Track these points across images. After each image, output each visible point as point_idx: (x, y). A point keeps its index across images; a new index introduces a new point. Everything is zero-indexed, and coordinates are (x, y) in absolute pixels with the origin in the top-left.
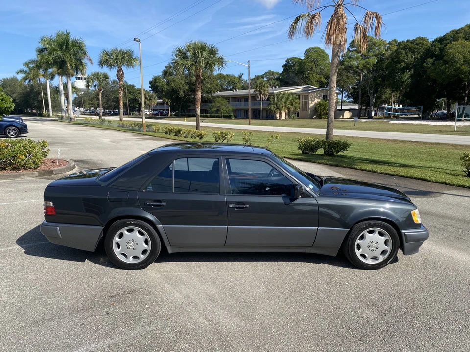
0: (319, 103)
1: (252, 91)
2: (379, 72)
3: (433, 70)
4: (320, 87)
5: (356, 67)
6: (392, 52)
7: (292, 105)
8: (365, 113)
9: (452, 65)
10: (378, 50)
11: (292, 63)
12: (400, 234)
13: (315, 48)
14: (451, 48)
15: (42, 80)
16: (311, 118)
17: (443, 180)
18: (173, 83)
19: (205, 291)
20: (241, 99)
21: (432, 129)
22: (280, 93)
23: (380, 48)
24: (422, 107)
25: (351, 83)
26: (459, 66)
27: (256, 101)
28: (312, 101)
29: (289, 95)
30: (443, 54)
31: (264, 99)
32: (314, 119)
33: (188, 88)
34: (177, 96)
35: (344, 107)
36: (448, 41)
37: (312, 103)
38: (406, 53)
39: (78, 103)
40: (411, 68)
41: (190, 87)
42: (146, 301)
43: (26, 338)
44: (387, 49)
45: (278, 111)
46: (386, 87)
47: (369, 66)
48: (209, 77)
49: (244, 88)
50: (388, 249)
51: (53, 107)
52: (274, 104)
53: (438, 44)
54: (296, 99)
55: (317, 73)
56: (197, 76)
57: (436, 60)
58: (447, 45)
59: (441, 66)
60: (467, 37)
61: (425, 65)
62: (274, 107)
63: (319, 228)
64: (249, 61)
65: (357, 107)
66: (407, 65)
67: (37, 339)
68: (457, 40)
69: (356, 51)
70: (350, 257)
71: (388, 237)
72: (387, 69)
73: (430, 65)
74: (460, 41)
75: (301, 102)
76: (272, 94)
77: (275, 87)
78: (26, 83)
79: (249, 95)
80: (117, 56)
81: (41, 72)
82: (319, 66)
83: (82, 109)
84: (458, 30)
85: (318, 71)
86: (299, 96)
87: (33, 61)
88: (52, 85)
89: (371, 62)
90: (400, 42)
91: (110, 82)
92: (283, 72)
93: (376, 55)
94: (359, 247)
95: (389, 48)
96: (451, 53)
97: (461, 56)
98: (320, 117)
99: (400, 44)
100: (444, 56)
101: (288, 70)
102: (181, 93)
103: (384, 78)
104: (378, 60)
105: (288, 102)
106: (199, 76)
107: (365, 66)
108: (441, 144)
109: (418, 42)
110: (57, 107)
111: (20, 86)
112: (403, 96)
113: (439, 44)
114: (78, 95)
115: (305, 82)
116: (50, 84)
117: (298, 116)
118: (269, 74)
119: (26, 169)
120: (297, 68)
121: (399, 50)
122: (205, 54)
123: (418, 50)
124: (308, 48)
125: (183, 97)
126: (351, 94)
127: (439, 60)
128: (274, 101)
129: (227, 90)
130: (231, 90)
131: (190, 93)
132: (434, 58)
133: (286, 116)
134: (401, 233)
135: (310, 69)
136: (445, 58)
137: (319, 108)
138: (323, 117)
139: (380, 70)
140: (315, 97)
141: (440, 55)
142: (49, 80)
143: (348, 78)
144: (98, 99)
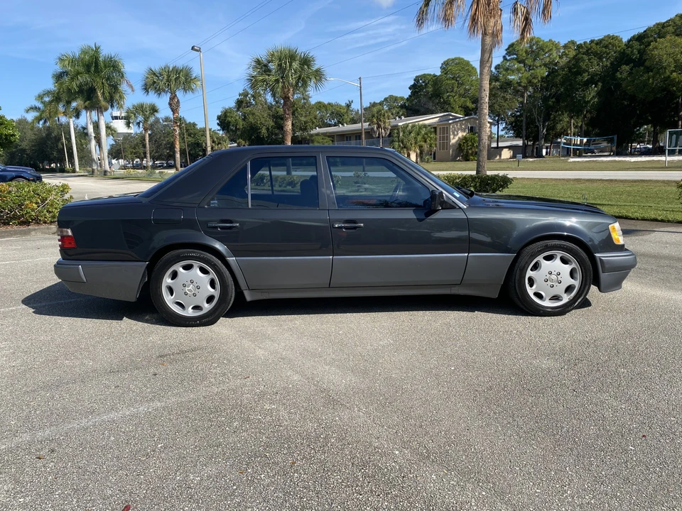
0: (465, 138)
1: (366, 125)
2: (551, 90)
3: (630, 81)
4: (466, 116)
5: (517, 83)
6: (568, 60)
7: (425, 142)
8: (533, 151)
9: (658, 72)
10: (549, 56)
11: (423, 82)
12: (593, 259)
13: (456, 59)
14: (656, 48)
15: (63, 119)
16: (454, 159)
17: (653, 216)
18: (251, 116)
19: (302, 346)
20: (350, 137)
21: (631, 166)
22: (407, 125)
23: (551, 54)
24: (615, 137)
25: (510, 108)
26: (668, 73)
27: (373, 138)
28: (454, 135)
29: (421, 127)
30: (645, 57)
31: (384, 135)
32: (458, 161)
33: (273, 124)
34: (258, 136)
35: (501, 144)
36: (651, 39)
37: (454, 138)
38: (589, 60)
39: (116, 153)
40: (598, 81)
41: (276, 123)
42: (213, 359)
43: (32, 403)
44: (562, 55)
45: (405, 151)
46: (562, 112)
47: (535, 81)
48: (303, 107)
49: (354, 121)
50: (577, 283)
51: (80, 159)
52: (399, 142)
53: (636, 44)
54: (431, 132)
55: (460, 95)
56: (286, 97)
57: (634, 66)
58: (649, 45)
59: (642, 76)
60: (678, 32)
61: (618, 75)
62: (399, 146)
63: (471, 254)
64: (360, 78)
65: (520, 142)
66: (592, 78)
67: (49, 405)
68: (664, 37)
69: (516, 59)
70: (518, 298)
71: (575, 265)
72: (562, 84)
73: (625, 75)
74: (668, 37)
75: (438, 137)
76: (395, 127)
77: (399, 117)
78: (41, 126)
79: (362, 130)
80: (169, 76)
81: (61, 108)
82: (462, 84)
83: (122, 162)
84: (664, 23)
85: (461, 92)
86: (435, 128)
87: (48, 93)
88: (77, 126)
89: (538, 74)
90: (581, 44)
91: (161, 121)
92: (410, 96)
93: (545, 65)
94: (531, 282)
95: (565, 54)
96: (656, 55)
97: (671, 60)
98: (466, 159)
99: (580, 46)
100: (645, 60)
101: (417, 92)
102: (264, 131)
103: (558, 98)
104: (549, 72)
105: (419, 138)
106: (289, 98)
107: (530, 82)
108: (646, 181)
109: (607, 43)
110: (86, 159)
111: (32, 129)
112: (586, 125)
113: (638, 43)
114: (116, 142)
115: (442, 108)
116: (74, 124)
117: (434, 159)
118: (391, 100)
119: (38, 223)
120: (430, 89)
121: (580, 56)
122: (295, 65)
123: (608, 54)
124: (446, 59)
125: (267, 137)
126: (511, 124)
127: (639, 67)
128: (399, 137)
129: (330, 126)
130: (335, 126)
131: (277, 131)
132: (632, 64)
133: (417, 159)
134: (594, 257)
135: (449, 90)
136: (647, 63)
137: (465, 144)
138: (472, 157)
139: (552, 86)
140: (459, 129)
141: (640, 58)
142: (74, 119)
143: (506, 100)
144: (144, 146)
